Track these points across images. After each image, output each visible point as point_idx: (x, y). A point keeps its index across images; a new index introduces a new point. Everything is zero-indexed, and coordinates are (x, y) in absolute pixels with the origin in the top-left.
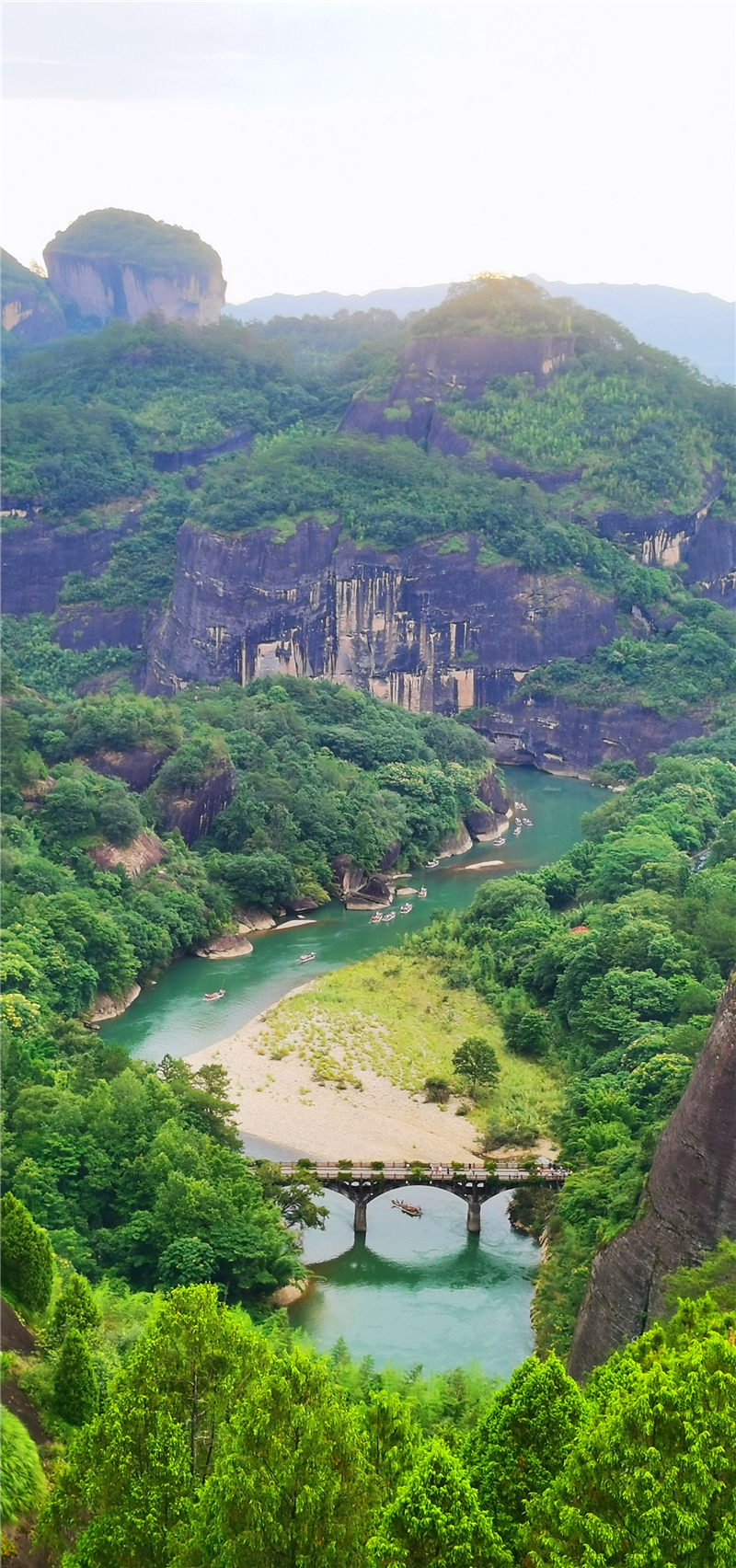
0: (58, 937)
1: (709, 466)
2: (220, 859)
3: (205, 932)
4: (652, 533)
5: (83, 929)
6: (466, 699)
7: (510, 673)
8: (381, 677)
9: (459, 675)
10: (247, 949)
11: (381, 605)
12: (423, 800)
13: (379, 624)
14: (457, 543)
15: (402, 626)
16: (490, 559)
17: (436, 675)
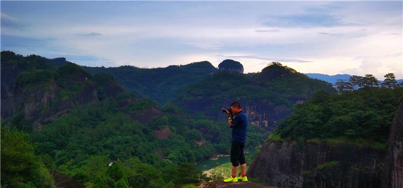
0: (182, 153)
1: (308, 90)
2: (216, 145)
3: (210, 155)
4: (298, 100)
5: (186, 152)
6: (266, 125)
7: (273, 121)
8: (253, 121)
9: (265, 121)
10: (217, 159)
11: (253, 110)
12: (253, 138)
13: (252, 113)
14: (265, 101)
15: (256, 113)
16: (270, 103)
17: (262, 121)
